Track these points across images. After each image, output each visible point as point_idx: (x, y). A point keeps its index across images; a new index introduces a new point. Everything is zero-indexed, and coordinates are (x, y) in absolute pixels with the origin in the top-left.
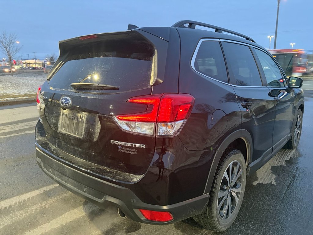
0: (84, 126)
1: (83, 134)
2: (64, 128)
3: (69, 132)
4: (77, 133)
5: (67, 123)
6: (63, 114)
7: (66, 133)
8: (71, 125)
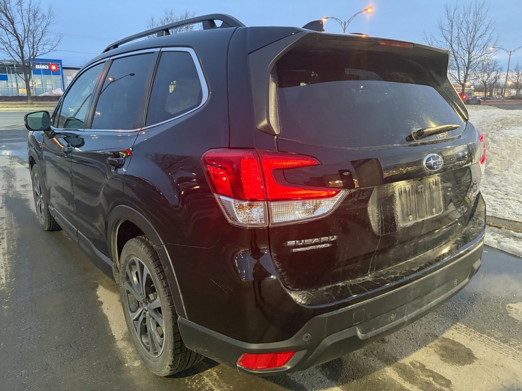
0: (441, 194)
1: (442, 206)
2: (410, 216)
3: (421, 217)
4: (434, 210)
5: (413, 204)
6: (401, 192)
7: (417, 221)
8: (421, 204)
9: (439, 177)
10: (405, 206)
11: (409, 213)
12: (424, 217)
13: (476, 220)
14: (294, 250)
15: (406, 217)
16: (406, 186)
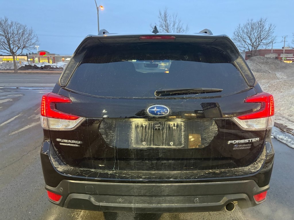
0: (183, 134)
2: (144, 142)
3: (155, 145)
4: (172, 143)
5: (148, 135)
6: (138, 126)
7: (151, 147)
8: (157, 137)
9: (182, 123)
10: (140, 135)
11: (143, 140)
12: (159, 146)
13: (256, 165)
14: (61, 144)
15: (140, 142)
16: (143, 124)
